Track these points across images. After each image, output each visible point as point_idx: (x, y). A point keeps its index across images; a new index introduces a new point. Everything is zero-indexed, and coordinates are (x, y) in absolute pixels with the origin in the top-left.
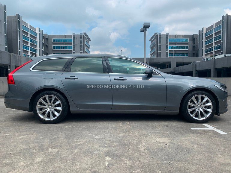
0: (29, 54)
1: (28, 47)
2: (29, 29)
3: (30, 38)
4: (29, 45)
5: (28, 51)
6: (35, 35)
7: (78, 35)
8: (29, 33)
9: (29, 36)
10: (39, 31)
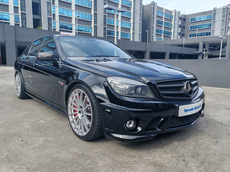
0: (162, 37)
1: (162, 30)
2: (164, 13)
3: (165, 22)
4: (163, 29)
5: (162, 35)
6: (171, 18)
7: (220, 9)
8: (164, 17)
9: (163, 20)
10: (175, 13)
